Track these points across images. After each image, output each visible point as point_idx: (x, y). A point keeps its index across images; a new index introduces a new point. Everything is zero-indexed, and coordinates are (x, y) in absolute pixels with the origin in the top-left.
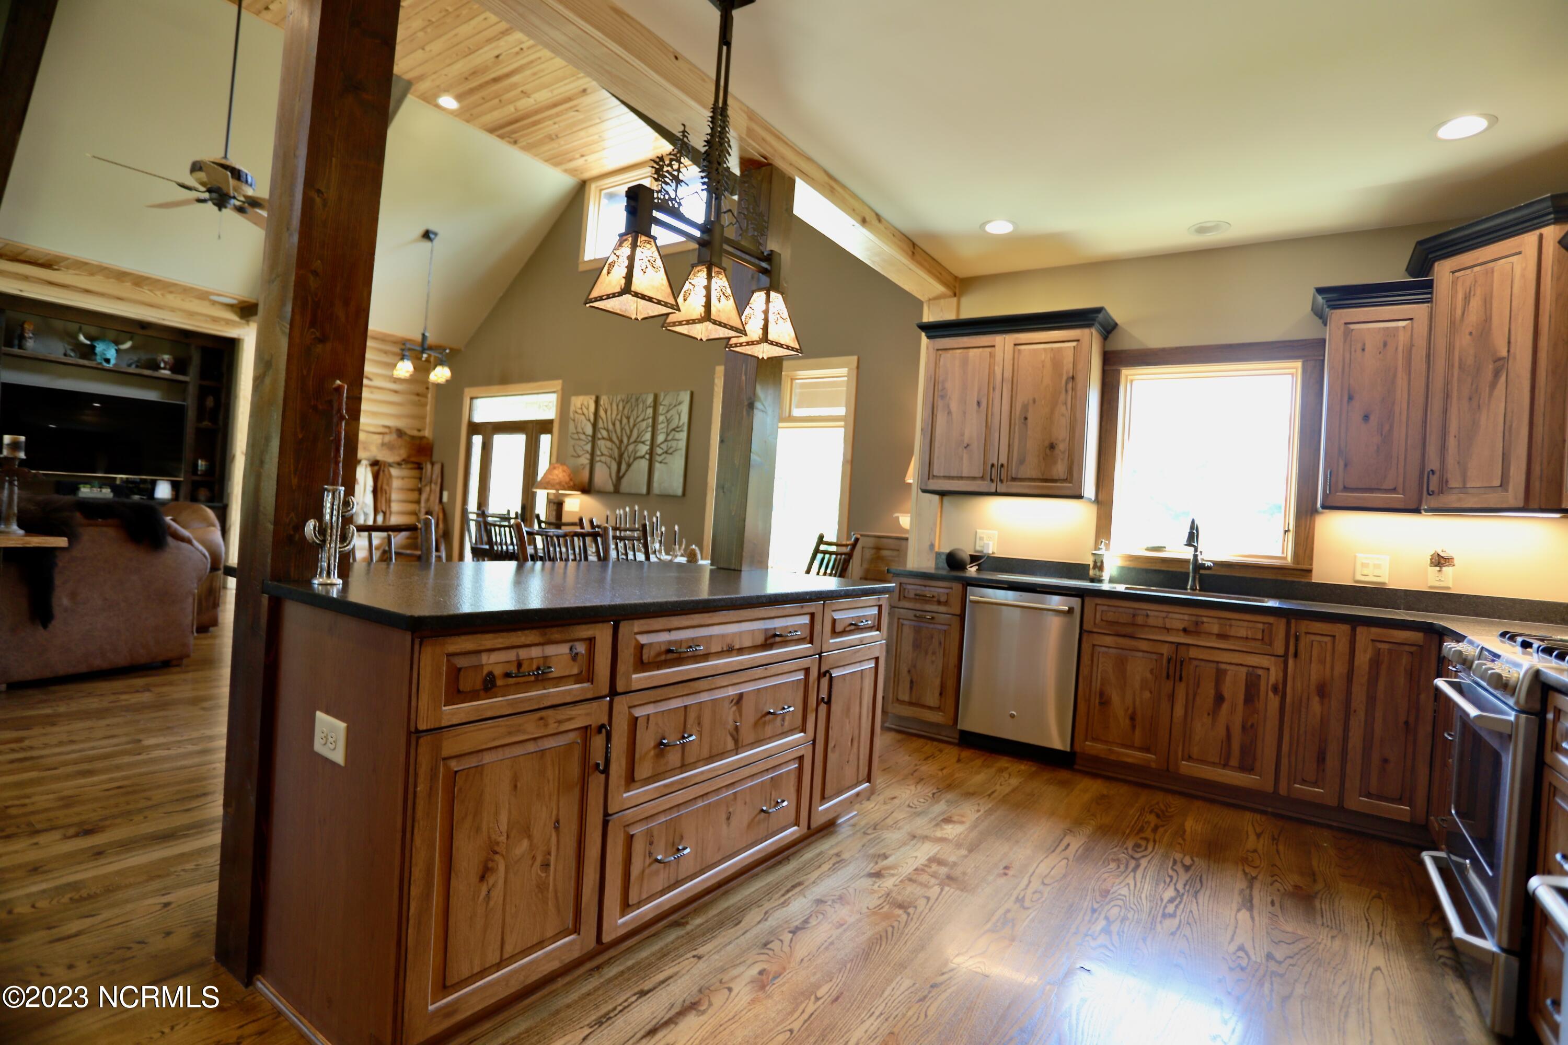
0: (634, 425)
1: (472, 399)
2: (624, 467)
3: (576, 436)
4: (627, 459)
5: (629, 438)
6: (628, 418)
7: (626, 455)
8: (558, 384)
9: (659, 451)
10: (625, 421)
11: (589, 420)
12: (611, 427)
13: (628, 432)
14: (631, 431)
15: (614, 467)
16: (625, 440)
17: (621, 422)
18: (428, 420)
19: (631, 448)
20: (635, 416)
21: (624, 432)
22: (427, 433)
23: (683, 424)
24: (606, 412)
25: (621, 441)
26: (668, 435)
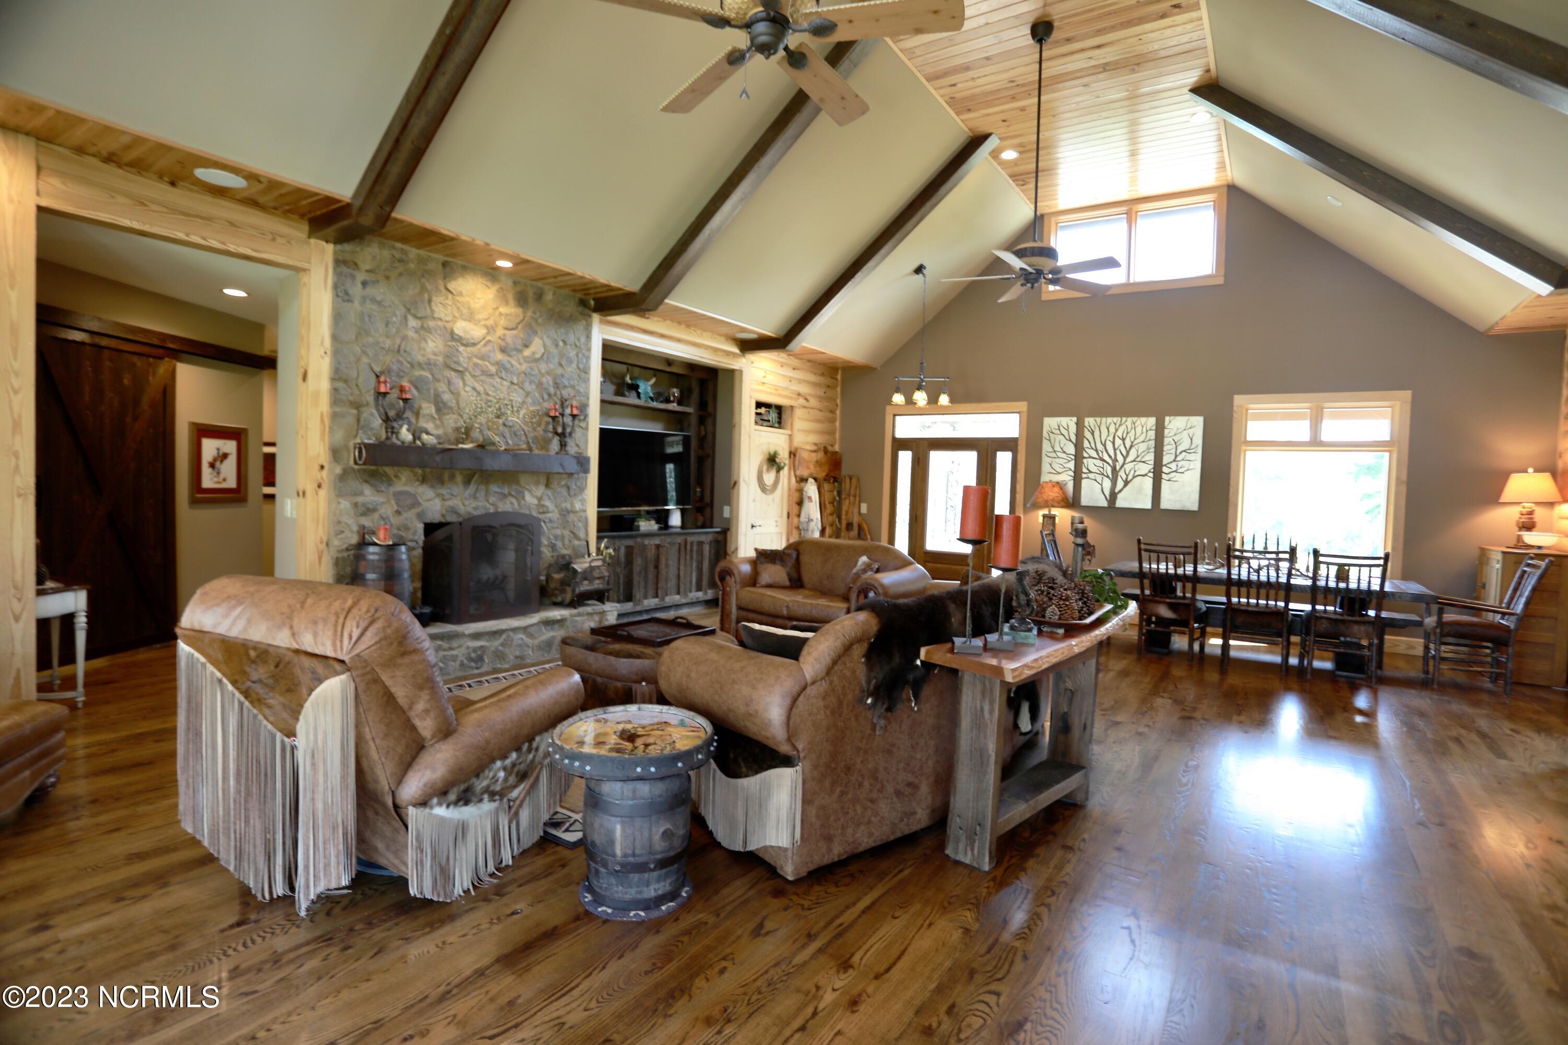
0: (1131, 447)
1: (895, 415)
2: (1120, 484)
3: (1053, 455)
4: (1124, 477)
5: (1125, 458)
6: (1123, 440)
7: (1122, 473)
8: (1023, 406)
9: (1165, 469)
10: (1118, 442)
11: (1070, 440)
12: (1100, 447)
13: (1124, 453)
14: (1128, 452)
15: (1107, 484)
16: (1120, 458)
17: (1113, 443)
18: (837, 435)
19: (1128, 467)
20: (1132, 439)
21: (1118, 452)
22: (837, 448)
23: (1197, 446)
24: (1093, 434)
25: (1115, 460)
26: (1176, 456)
